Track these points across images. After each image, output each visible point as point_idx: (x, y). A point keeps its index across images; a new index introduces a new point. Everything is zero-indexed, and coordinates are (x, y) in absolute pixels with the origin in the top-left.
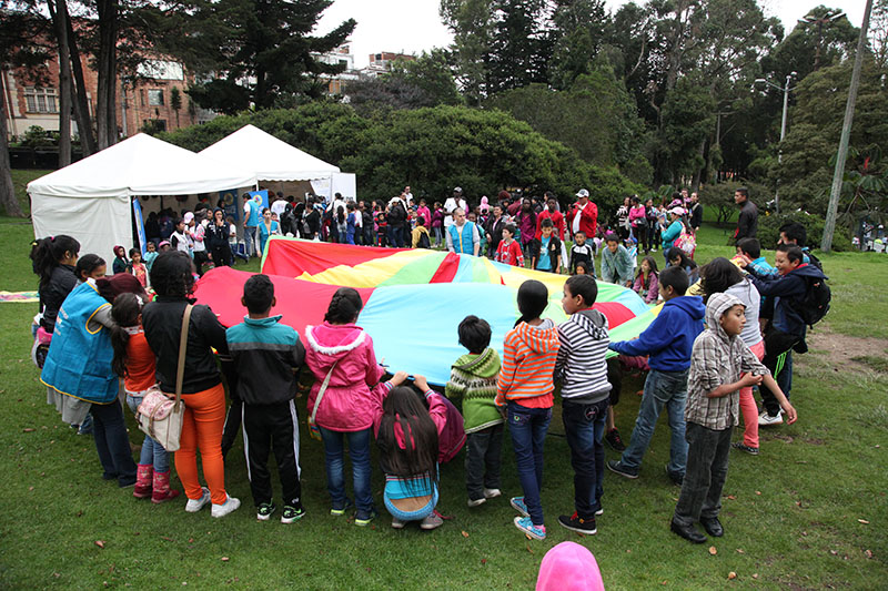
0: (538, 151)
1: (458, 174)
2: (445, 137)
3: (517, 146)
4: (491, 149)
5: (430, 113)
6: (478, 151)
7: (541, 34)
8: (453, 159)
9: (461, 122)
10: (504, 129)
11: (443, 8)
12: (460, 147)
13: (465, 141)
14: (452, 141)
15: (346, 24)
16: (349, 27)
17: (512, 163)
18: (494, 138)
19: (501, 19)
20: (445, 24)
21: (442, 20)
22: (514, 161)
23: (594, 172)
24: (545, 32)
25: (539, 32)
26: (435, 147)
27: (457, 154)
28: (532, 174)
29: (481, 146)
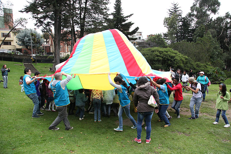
0: (179, 59)
1: (156, 65)
2: (153, 55)
3: (172, 57)
4: (165, 58)
5: (150, 49)
6: (161, 58)
7: (192, 28)
8: (155, 61)
9: (158, 51)
10: (169, 53)
11: (164, 23)
12: (156, 57)
13: (158, 56)
14: (154, 56)
15: (136, 28)
16: (137, 29)
17: (170, 62)
18: (166, 55)
19: (181, 24)
20: (165, 26)
21: (164, 26)
22: (171, 61)
23: (198, 64)
24: (194, 27)
25: (192, 27)
26: (149, 57)
27: (155, 59)
28: (176, 64)
29: (162, 57)
